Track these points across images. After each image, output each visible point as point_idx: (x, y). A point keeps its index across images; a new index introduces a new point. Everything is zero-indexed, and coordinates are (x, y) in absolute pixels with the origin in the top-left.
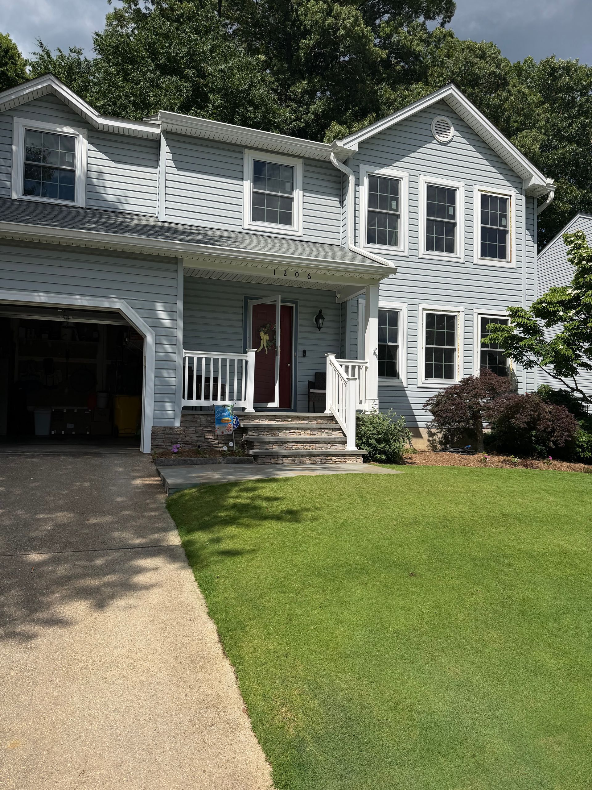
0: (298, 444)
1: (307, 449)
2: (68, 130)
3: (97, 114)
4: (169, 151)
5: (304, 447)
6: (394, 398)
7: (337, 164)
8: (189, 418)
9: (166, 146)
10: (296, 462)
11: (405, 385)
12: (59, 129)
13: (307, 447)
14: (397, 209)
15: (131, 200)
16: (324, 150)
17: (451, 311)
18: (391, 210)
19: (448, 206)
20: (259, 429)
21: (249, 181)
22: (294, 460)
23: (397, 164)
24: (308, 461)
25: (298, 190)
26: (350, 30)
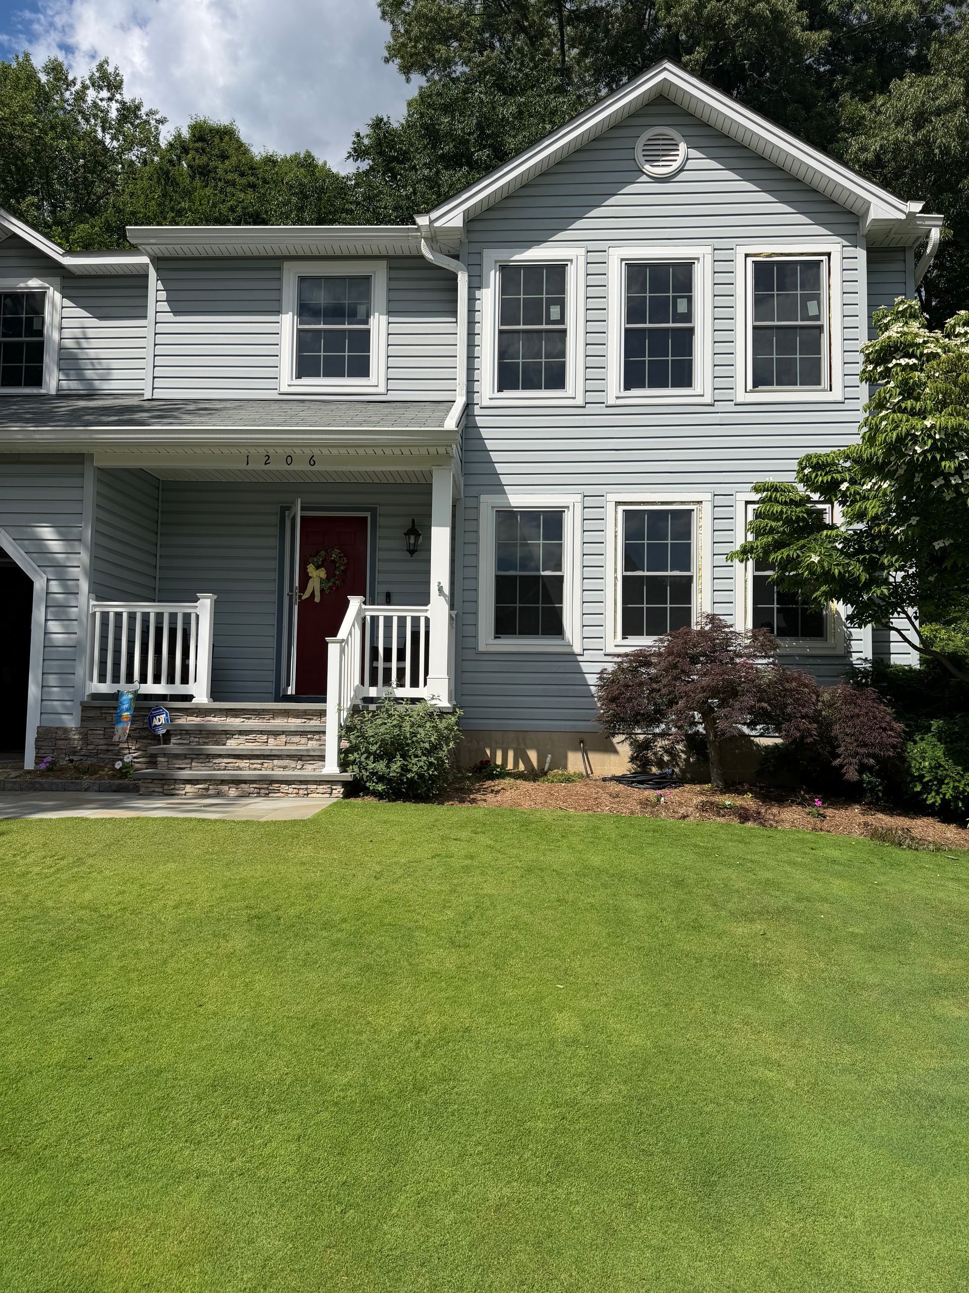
0: (238, 761)
1: (255, 769)
2: (34, 283)
3: (61, 251)
4: (161, 287)
5: (251, 766)
6: (554, 675)
7: (431, 257)
8: (92, 714)
9: (157, 280)
10: (210, 792)
11: (577, 649)
12: (22, 285)
13: (255, 766)
14: (562, 321)
15: (116, 374)
16: (408, 236)
17: (682, 503)
18: (549, 322)
19: (675, 299)
20: (190, 732)
21: (291, 314)
22: (207, 789)
23: (560, 236)
24: (233, 792)
25: (377, 314)
26: (748, 14)
